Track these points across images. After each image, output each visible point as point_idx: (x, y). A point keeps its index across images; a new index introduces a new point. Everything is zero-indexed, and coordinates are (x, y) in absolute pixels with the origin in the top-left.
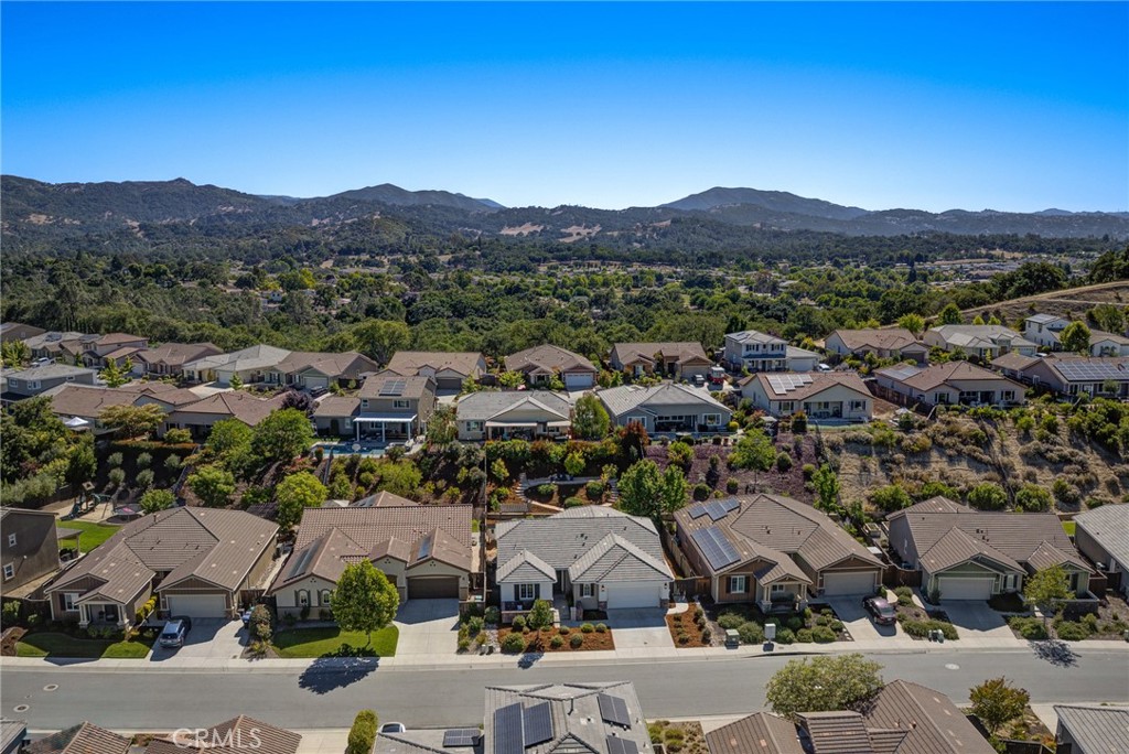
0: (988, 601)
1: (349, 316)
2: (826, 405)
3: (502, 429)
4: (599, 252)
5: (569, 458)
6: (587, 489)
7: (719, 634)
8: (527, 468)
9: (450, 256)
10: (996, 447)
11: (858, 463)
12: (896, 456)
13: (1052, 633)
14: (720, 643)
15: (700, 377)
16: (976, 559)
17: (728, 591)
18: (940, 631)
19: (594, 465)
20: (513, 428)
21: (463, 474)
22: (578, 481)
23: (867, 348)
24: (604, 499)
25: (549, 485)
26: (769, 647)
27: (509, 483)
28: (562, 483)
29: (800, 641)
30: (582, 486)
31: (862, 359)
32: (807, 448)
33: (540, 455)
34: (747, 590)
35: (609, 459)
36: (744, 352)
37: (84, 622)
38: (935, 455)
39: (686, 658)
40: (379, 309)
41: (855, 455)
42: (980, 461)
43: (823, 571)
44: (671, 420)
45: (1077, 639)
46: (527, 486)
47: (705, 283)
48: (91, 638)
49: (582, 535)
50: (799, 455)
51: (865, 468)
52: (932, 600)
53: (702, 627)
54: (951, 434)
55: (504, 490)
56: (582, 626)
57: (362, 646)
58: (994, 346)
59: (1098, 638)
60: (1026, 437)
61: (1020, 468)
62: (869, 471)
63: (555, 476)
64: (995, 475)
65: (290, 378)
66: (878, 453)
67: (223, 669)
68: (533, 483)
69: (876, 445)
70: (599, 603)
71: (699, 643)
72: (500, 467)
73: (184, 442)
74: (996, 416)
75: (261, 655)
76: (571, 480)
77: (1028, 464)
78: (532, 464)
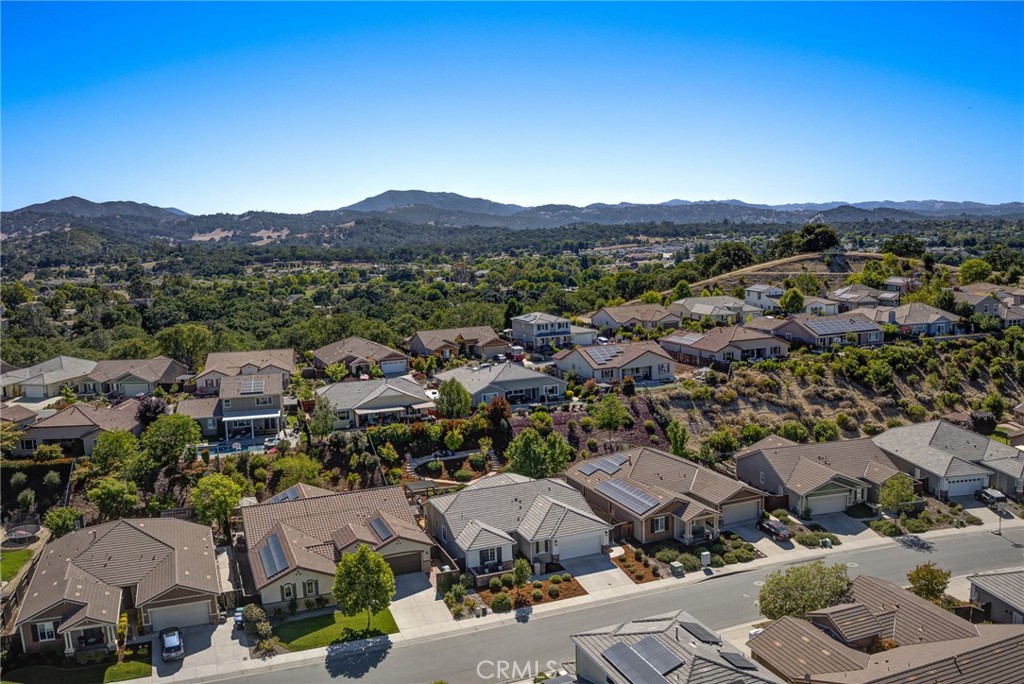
0: (845, 512)
1: (87, 325)
2: (637, 370)
3: (366, 416)
4: (299, 253)
5: (448, 435)
6: (470, 461)
7: (663, 567)
8: (410, 448)
9: (154, 263)
10: (784, 394)
11: (686, 415)
12: (714, 407)
13: (904, 529)
14: (669, 575)
15: (501, 356)
16: (834, 479)
17: (653, 531)
18: (828, 540)
19: (471, 439)
20: (376, 414)
21: (354, 460)
22: (459, 455)
23: (632, 322)
24: (488, 469)
25: (436, 461)
26: (708, 572)
27: (398, 463)
28: (446, 458)
29: (728, 563)
30: (464, 459)
31: (631, 331)
32: (642, 408)
33: (421, 435)
34: (667, 528)
35: (482, 433)
36: (536, 331)
37: (70, 650)
38: (741, 403)
39: (650, 591)
40: (115, 316)
41: (680, 409)
42: (777, 405)
43: (722, 504)
44: (513, 394)
45: (923, 532)
46: (415, 465)
47: (408, 276)
48: (80, 665)
49: (516, 500)
50: (637, 413)
51: (692, 419)
52: (806, 516)
53: (646, 565)
54: (748, 385)
55: (397, 471)
56: (551, 579)
57: (365, 628)
58: (730, 312)
59: (936, 529)
60: (803, 383)
61: (808, 408)
62: (696, 421)
63: (437, 452)
64: (792, 414)
65: (106, 387)
66: (699, 406)
67: (242, 672)
68: (420, 461)
69: (694, 399)
70: (552, 556)
71: (652, 577)
72: (389, 451)
73: (56, 457)
74: (777, 368)
75: (270, 652)
76: (453, 455)
77: (812, 404)
78: (415, 444)
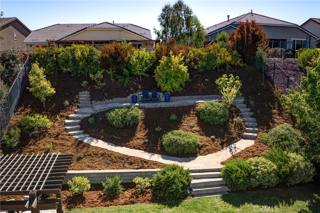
5: (162, 62)
6: (198, 114)
8: (92, 83)
19: (203, 76)
28: (147, 105)
46: (88, 111)
55: (43, 120)
68: (99, 107)
76: (167, 100)
78: (99, 75)
